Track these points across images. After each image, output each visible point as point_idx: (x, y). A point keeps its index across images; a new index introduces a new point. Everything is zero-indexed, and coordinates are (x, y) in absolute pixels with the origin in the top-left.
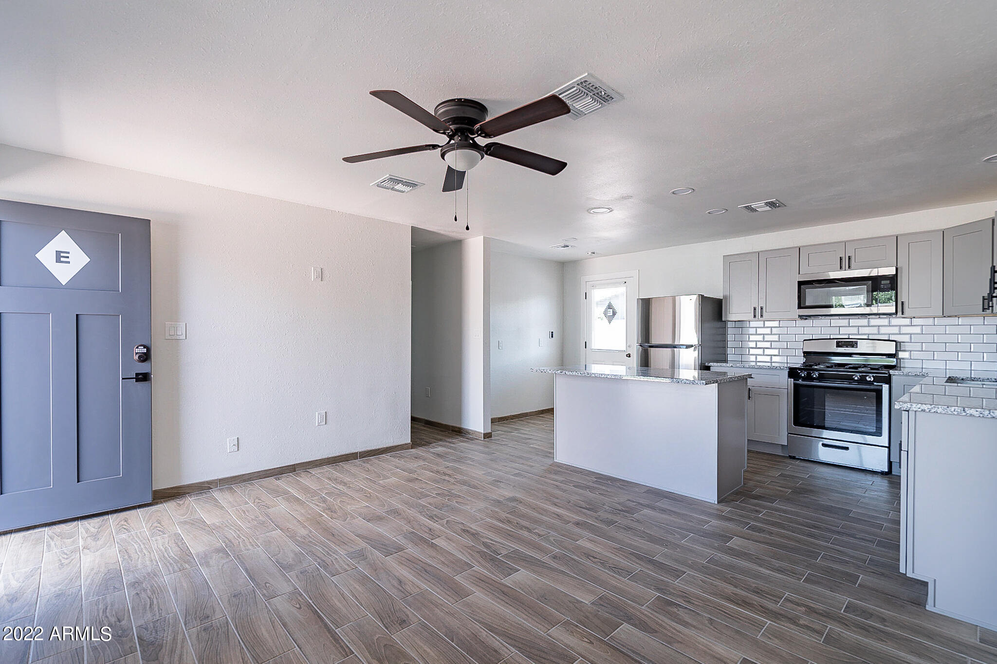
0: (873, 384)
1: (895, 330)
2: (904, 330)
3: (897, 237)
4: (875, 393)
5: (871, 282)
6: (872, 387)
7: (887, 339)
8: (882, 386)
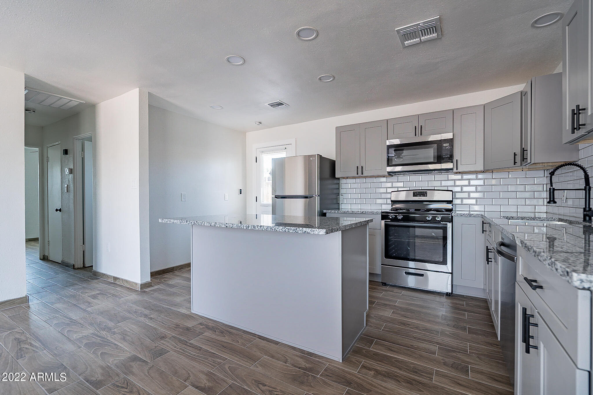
0: (440, 223)
1: (451, 183)
2: (458, 183)
3: (453, 111)
4: (442, 230)
5: (436, 145)
6: (440, 225)
7: (446, 190)
8: (447, 224)
